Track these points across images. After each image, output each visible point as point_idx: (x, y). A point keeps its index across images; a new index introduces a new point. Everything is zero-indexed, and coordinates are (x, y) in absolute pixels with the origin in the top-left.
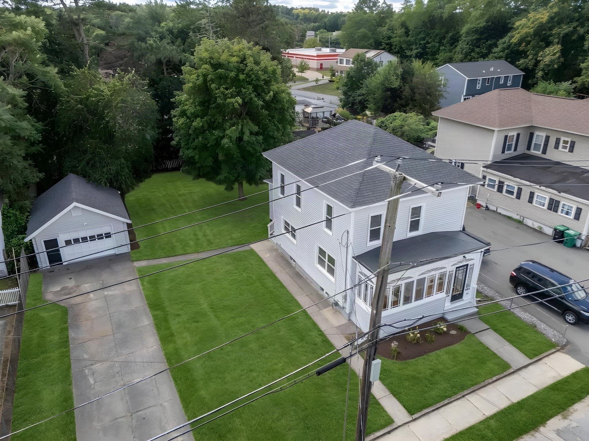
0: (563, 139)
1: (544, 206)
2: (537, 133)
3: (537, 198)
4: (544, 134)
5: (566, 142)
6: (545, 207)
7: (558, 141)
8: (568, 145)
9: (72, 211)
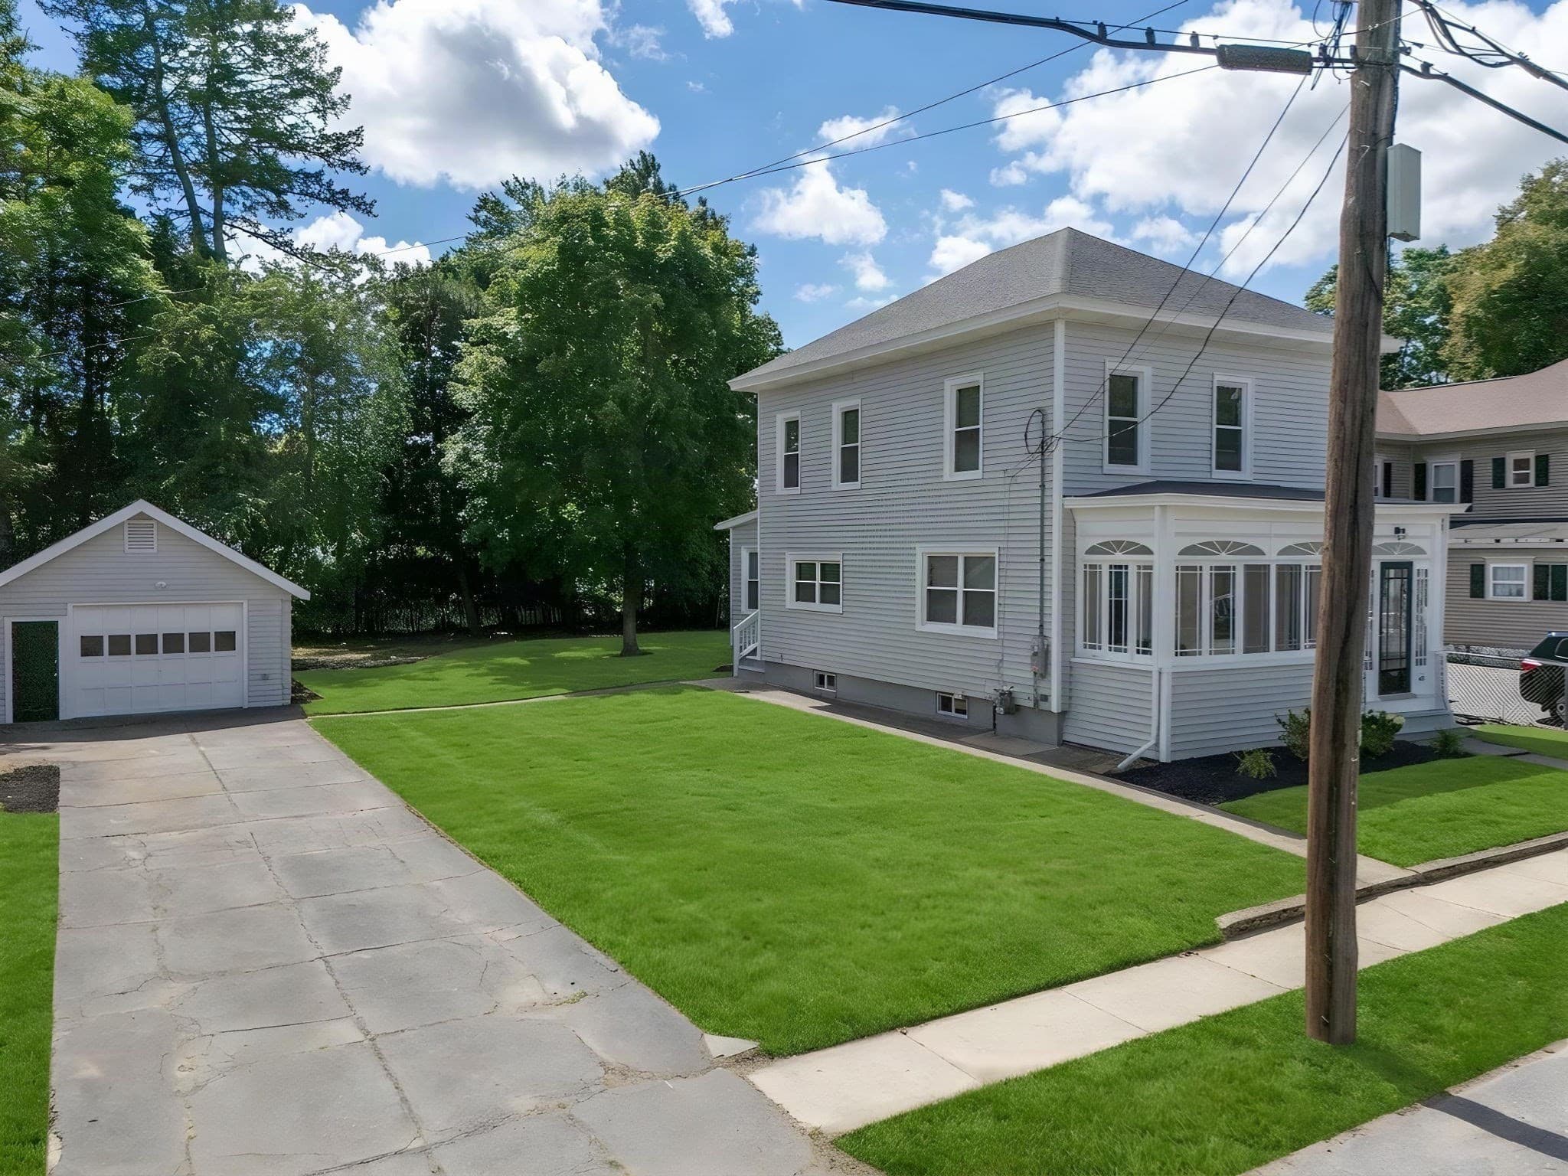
0: (1511, 457)
1: (1520, 593)
2: (1432, 463)
3: (1495, 579)
4: (1455, 461)
5: (1520, 464)
6: (1527, 595)
7: (1499, 464)
8: (1532, 472)
9: (126, 533)
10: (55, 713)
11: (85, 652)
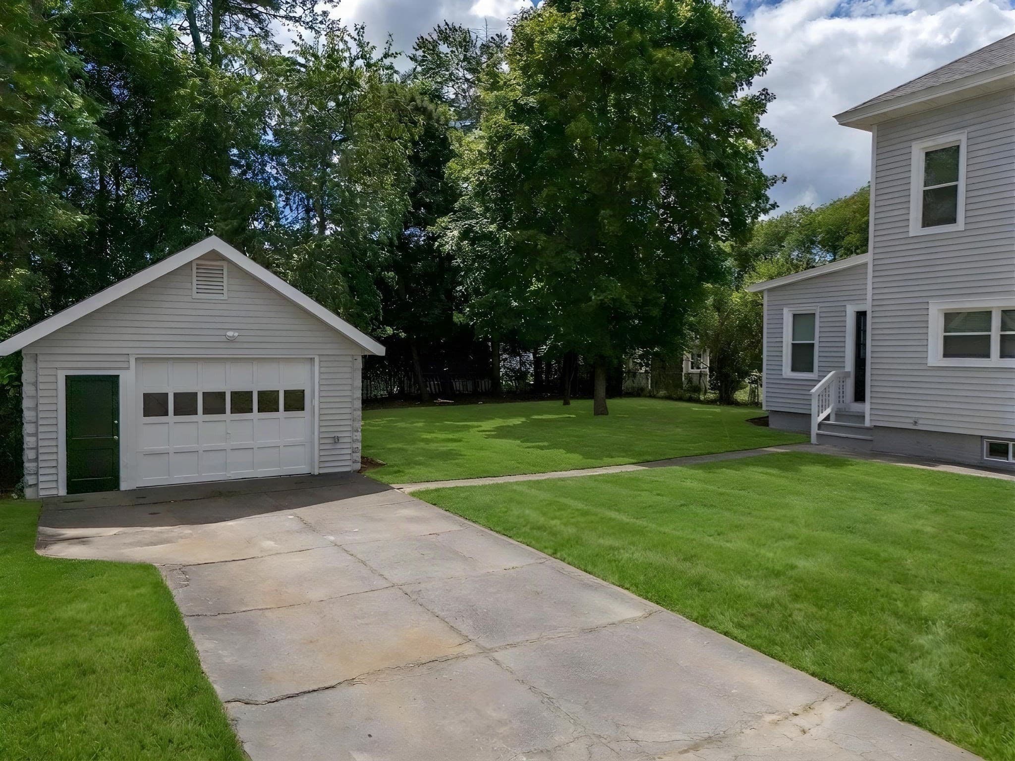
9: (194, 274)
10: (114, 484)
11: (147, 413)
